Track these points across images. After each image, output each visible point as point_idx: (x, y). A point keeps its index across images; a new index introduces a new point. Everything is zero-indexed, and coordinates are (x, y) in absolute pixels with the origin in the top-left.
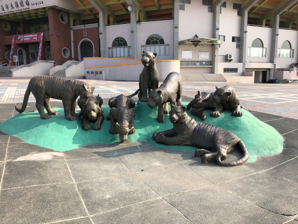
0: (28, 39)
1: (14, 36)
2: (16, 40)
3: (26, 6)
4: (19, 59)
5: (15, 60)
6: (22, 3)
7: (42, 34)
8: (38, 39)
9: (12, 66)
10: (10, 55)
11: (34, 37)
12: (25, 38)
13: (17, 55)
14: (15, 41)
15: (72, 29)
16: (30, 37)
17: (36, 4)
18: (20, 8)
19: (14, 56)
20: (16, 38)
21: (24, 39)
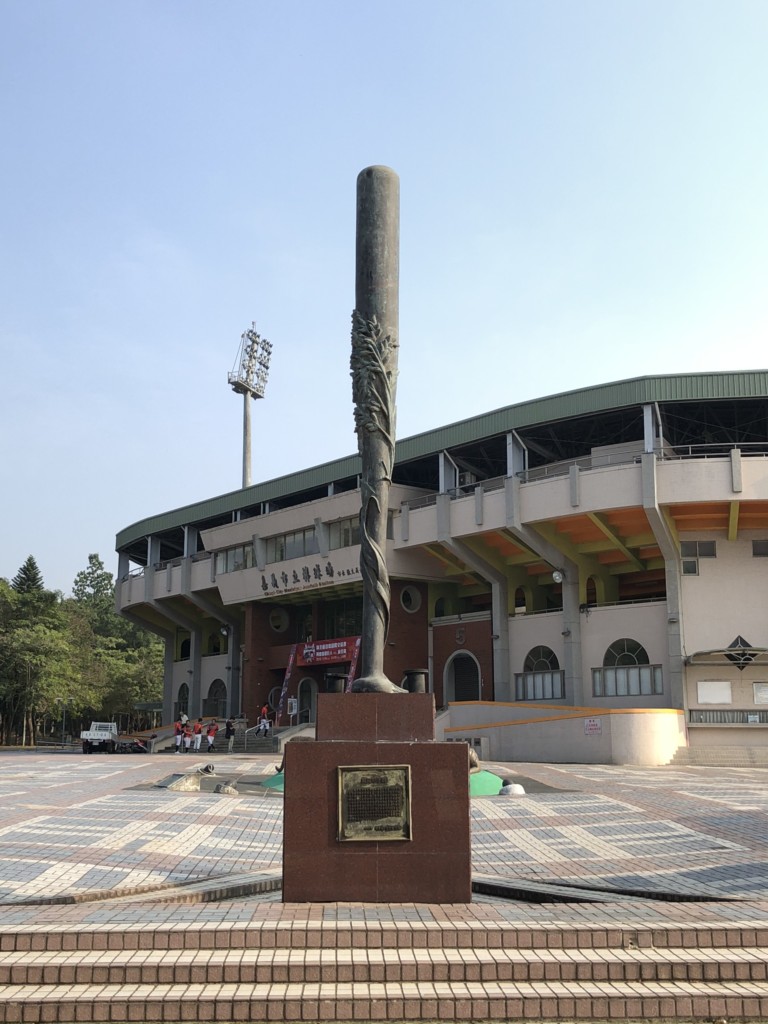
0: (326, 653)
1: (295, 646)
2: (299, 658)
3: (325, 578)
4: (301, 707)
5: (291, 709)
6: (317, 570)
7: (358, 642)
8: (347, 654)
9: (282, 728)
10: (279, 698)
11: (340, 648)
12: (320, 651)
13: (295, 697)
14: (295, 661)
15: (431, 625)
16: (329, 650)
17: (349, 573)
18: (313, 581)
19: (290, 700)
20: (299, 651)
21: (318, 654)
